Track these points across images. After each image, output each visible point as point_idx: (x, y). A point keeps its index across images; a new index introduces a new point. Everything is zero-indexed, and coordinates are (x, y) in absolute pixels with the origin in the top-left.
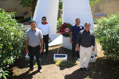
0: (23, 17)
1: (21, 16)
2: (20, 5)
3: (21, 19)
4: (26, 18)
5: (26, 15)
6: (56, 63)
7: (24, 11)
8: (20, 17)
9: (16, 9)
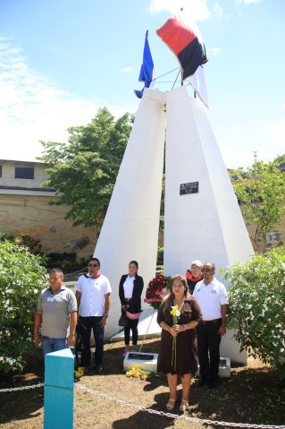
0: (73, 256)
1: (68, 251)
2: (66, 219)
3: (67, 262)
4: (83, 259)
5: (84, 249)
6: (128, 373)
7: (79, 237)
8: (65, 254)
9: (55, 231)
